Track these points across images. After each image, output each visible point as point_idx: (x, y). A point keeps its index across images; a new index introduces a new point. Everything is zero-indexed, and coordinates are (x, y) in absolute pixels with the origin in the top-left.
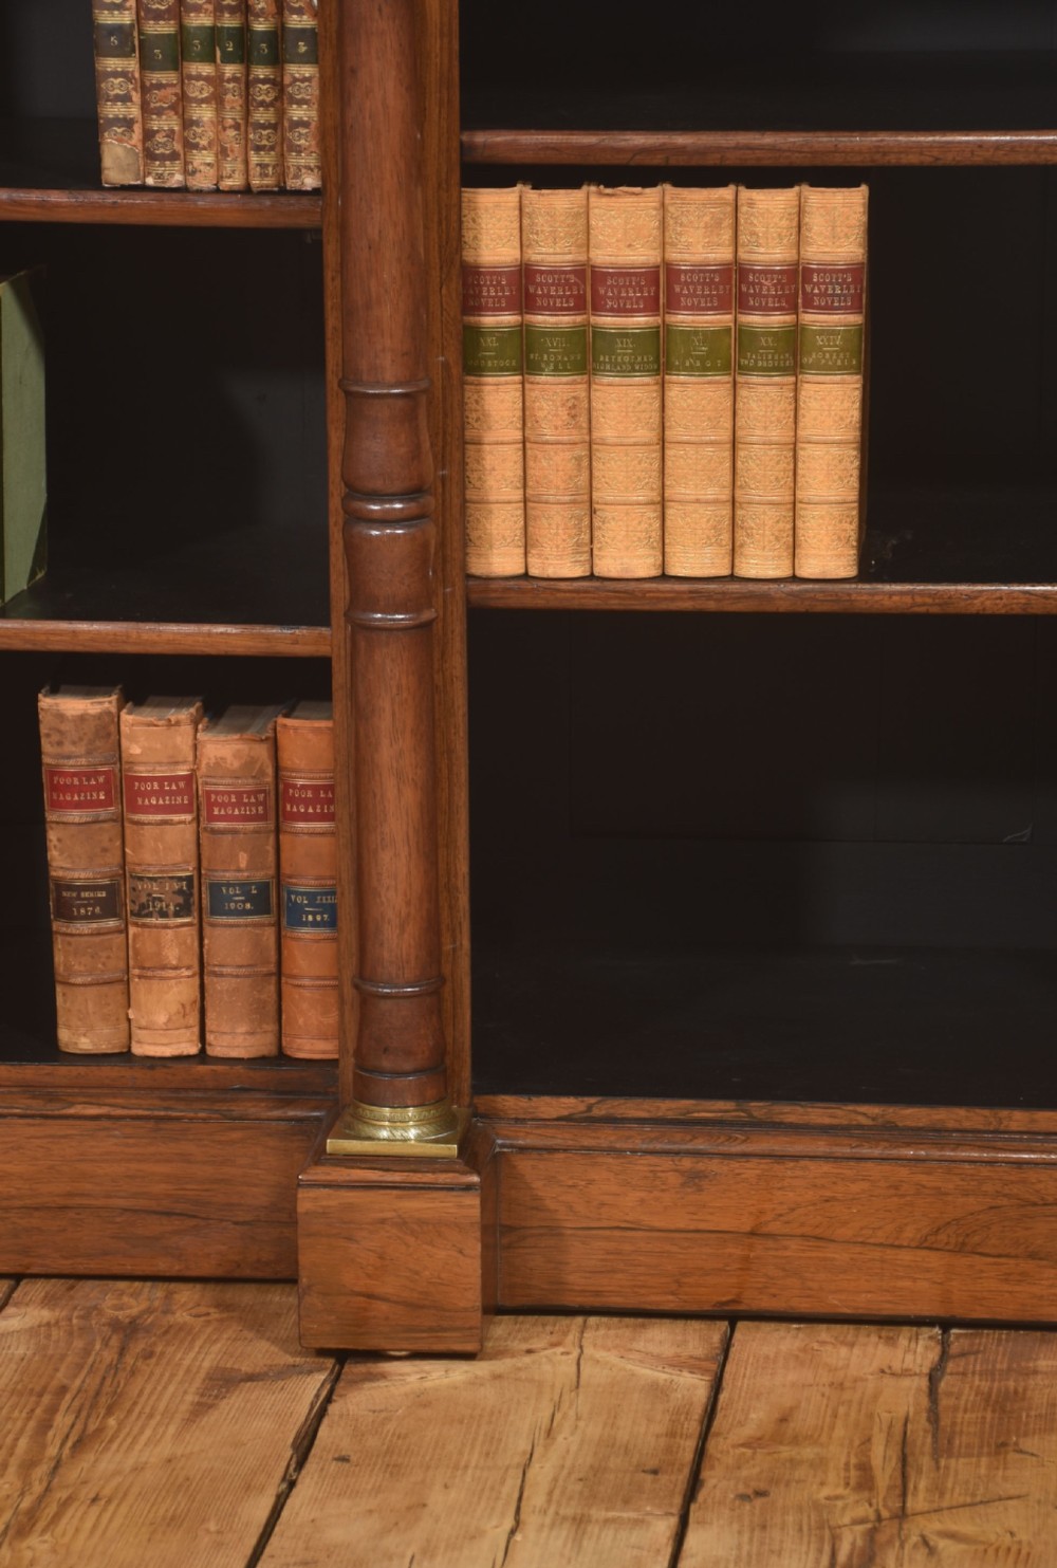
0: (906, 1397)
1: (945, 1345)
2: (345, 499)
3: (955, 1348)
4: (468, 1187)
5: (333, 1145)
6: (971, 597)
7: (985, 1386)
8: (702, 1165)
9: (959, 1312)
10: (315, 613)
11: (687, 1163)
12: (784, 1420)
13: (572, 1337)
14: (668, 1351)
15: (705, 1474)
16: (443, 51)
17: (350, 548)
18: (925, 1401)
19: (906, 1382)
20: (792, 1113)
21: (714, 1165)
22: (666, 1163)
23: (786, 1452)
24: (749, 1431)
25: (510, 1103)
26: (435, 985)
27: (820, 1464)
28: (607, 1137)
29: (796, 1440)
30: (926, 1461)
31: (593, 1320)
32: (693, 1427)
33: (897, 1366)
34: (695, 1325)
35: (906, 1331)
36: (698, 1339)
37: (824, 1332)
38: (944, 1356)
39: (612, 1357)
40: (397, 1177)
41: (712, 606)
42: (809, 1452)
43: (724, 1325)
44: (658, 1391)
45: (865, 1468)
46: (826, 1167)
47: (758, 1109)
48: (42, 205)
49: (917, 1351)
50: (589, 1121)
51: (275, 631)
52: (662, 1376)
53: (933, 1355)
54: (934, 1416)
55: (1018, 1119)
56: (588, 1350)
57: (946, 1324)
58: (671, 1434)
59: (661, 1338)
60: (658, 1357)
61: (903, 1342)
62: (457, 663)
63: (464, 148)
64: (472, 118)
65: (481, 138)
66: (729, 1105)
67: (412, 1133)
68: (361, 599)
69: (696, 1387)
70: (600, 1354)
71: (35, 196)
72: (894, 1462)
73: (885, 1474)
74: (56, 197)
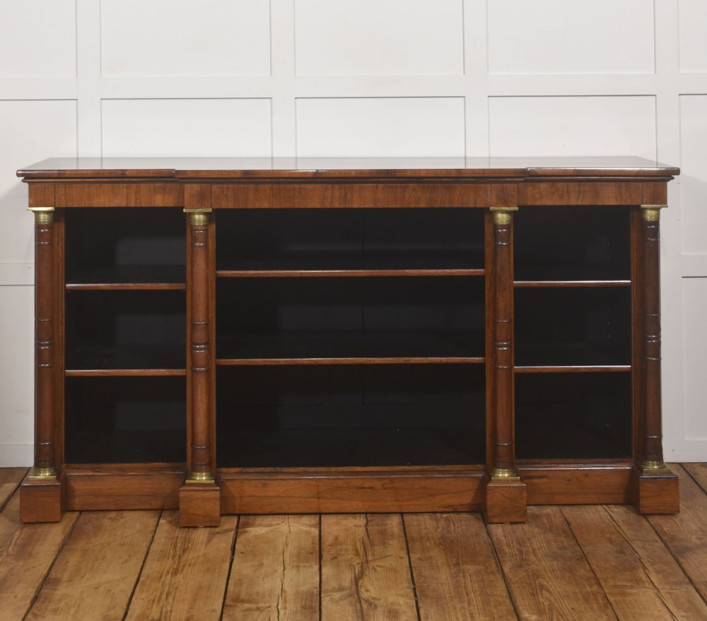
0: (361, 532)
1: (367, 518)
2: (191, 345)
3: (369, 519)
4: (217, 490)
5: (187, 481)
6: (322, 361)
7: (378, 528)
8: (266, 482)
9: (368, 511)
10: (183, 366)
11: (263, 482)
12: (336, 539)
13: (286, 520)
14: (308, 523)
15: (323, 553)
16: (212, 256)
17: (193, 355)
18: (366, 533)
19: (361, 528)
20: (285, 470)
21: (269, 482)
22: (258, 482)
23: (339, 547)
24: (329, 542)
25: (224, 470)
26: (209, 445)
27: (347, 550)
28: (245, 477)
29: (340, 544)
30: (369, 547)
31: (290, 516)
32: (317, 542)
33: (357, 524)
34: (313, 516)
35: (358, 516)
36: (314, 520)
37: (340, 517)
38: (367, 522)
39: (296, 525)
40: (201, 488)
41: (268, 364)
42: (344, 547)
43: (318, 516)
44: (308, 533)
45: (356, 550)
46: (293, 481)
47: (278, 469)
48: (128, 286)
49: (361, 521)
50: (241, 473)
51: (174, 370)
52: (308, 529)
53: (365, 521)
54: (368, 536)
55: (334, 469)
56: (291, 523)
57: (366, 513)
58: (313, 544)
59: (306, 519)
60: (307, 525)
61: (358, 518)
62: (214, 377)
63: (216, 274)
64: (218, 269)
65: (219, 272)
66: (271, 468)
67: (204, 478)
68: (194, 365)
69: (315, 531)
70: (293, 524)
71: (126, 284)
72: (363, 548)
73: (361, 552)
74: (130, 285)
